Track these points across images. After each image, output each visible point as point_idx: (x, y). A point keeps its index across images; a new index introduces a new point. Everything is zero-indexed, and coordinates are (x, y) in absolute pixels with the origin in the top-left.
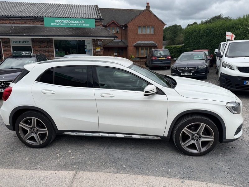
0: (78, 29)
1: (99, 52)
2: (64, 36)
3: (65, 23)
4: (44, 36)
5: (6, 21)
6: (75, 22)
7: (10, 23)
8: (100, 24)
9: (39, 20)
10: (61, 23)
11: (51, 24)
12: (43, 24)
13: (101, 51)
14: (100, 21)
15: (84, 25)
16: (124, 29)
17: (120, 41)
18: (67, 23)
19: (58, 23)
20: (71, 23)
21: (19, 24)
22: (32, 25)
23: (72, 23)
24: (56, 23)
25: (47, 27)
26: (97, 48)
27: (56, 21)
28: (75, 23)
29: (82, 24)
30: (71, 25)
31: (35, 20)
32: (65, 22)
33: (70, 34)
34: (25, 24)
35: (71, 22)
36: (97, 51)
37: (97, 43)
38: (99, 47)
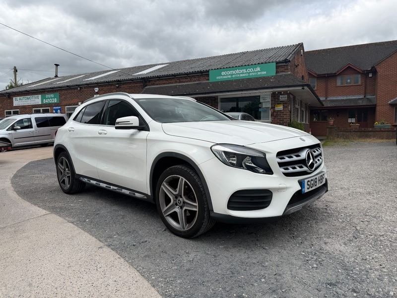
0: (249, 80)
1: (281, 111)
2: (228, 91)
3: (234, 74)
4: (205, 93)
5: (173, 81)
6: (246, 71)
7: (176, 82)
8: (285, 69)
9: (205, 75)
10: (229, 75)
11: (217, 78)
12: (208, 80)
13: (284, 109)
14: (285, 64)
15: (259, 73)
16: (370, 75)
17: (362, 97)
18: (237, 74)
19: (226, 75)
20: (241, 73)
21: (184, 82)
22: (197, 82)
23: (243, 73)
24: (223, 76)
25: (211, 83)
26: (278, 105)
27: (223, 73)
28: (247, 73)
29: (257, 72)
30: (241, 75)
31: (201, 75)
32: (234, 72)
33: (236, 88)
34: (191, 81)
35: (241, 71)
36: (277, 111)
37: (278, 98)
38: (281, 104)
